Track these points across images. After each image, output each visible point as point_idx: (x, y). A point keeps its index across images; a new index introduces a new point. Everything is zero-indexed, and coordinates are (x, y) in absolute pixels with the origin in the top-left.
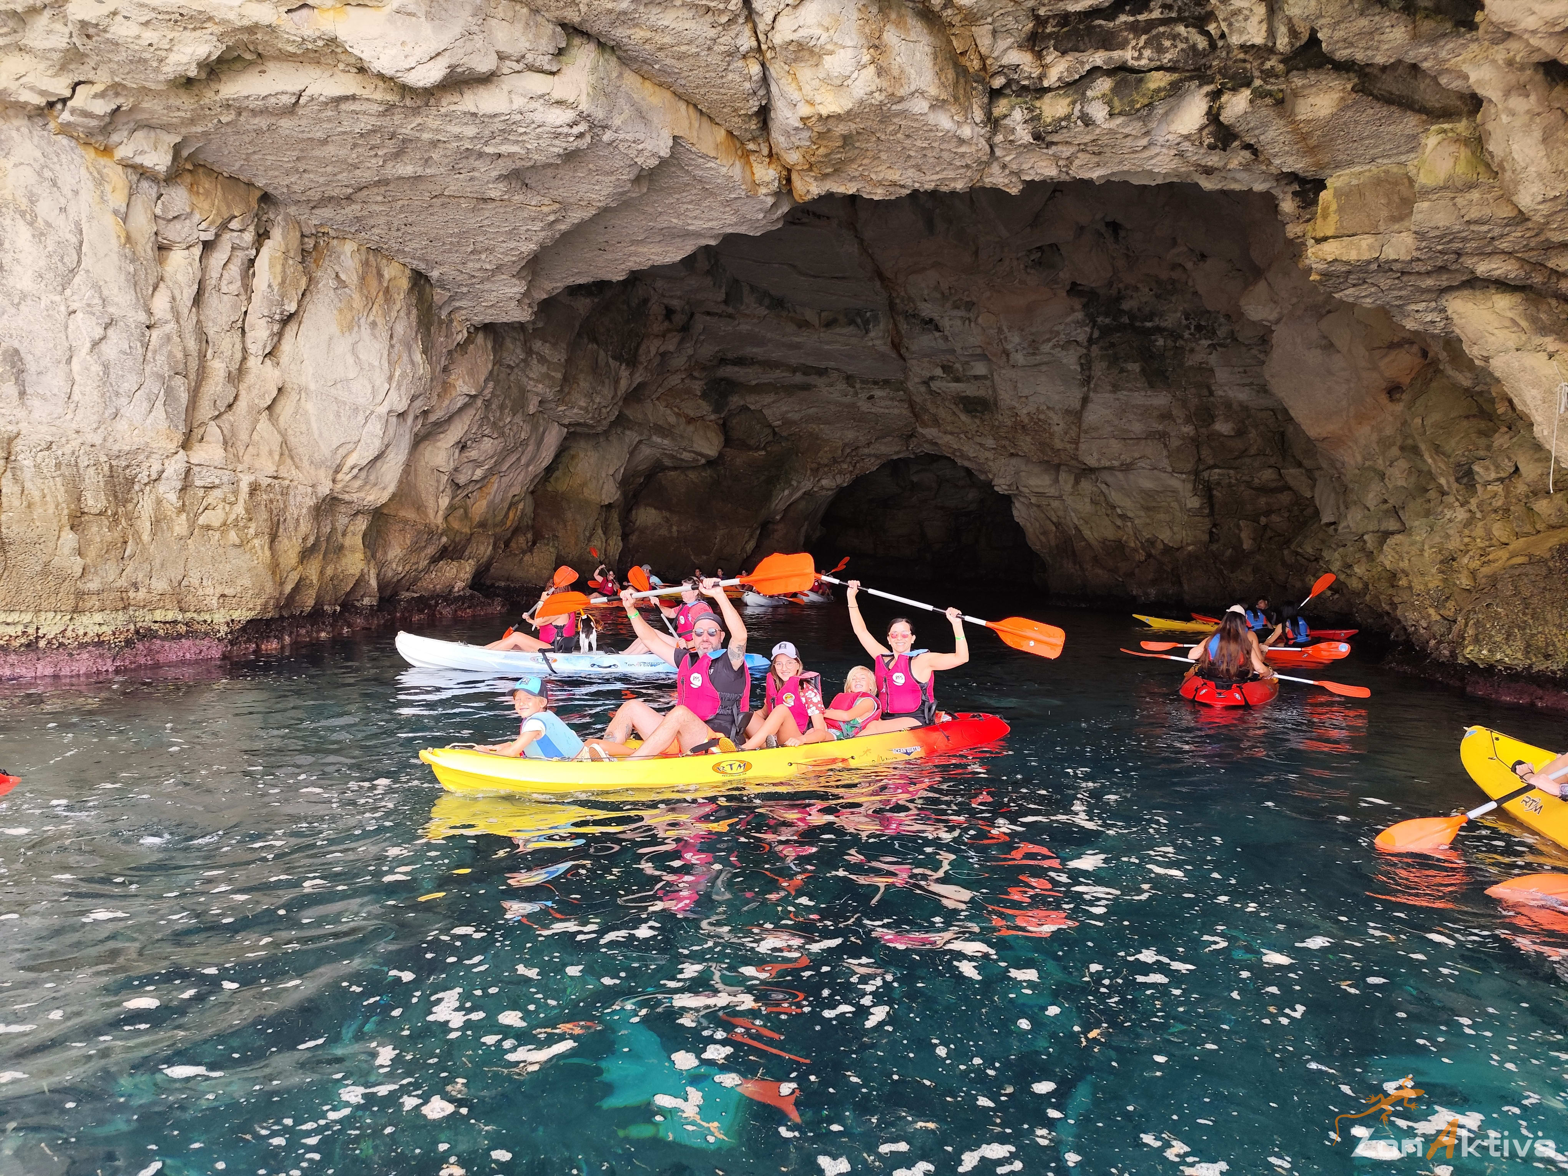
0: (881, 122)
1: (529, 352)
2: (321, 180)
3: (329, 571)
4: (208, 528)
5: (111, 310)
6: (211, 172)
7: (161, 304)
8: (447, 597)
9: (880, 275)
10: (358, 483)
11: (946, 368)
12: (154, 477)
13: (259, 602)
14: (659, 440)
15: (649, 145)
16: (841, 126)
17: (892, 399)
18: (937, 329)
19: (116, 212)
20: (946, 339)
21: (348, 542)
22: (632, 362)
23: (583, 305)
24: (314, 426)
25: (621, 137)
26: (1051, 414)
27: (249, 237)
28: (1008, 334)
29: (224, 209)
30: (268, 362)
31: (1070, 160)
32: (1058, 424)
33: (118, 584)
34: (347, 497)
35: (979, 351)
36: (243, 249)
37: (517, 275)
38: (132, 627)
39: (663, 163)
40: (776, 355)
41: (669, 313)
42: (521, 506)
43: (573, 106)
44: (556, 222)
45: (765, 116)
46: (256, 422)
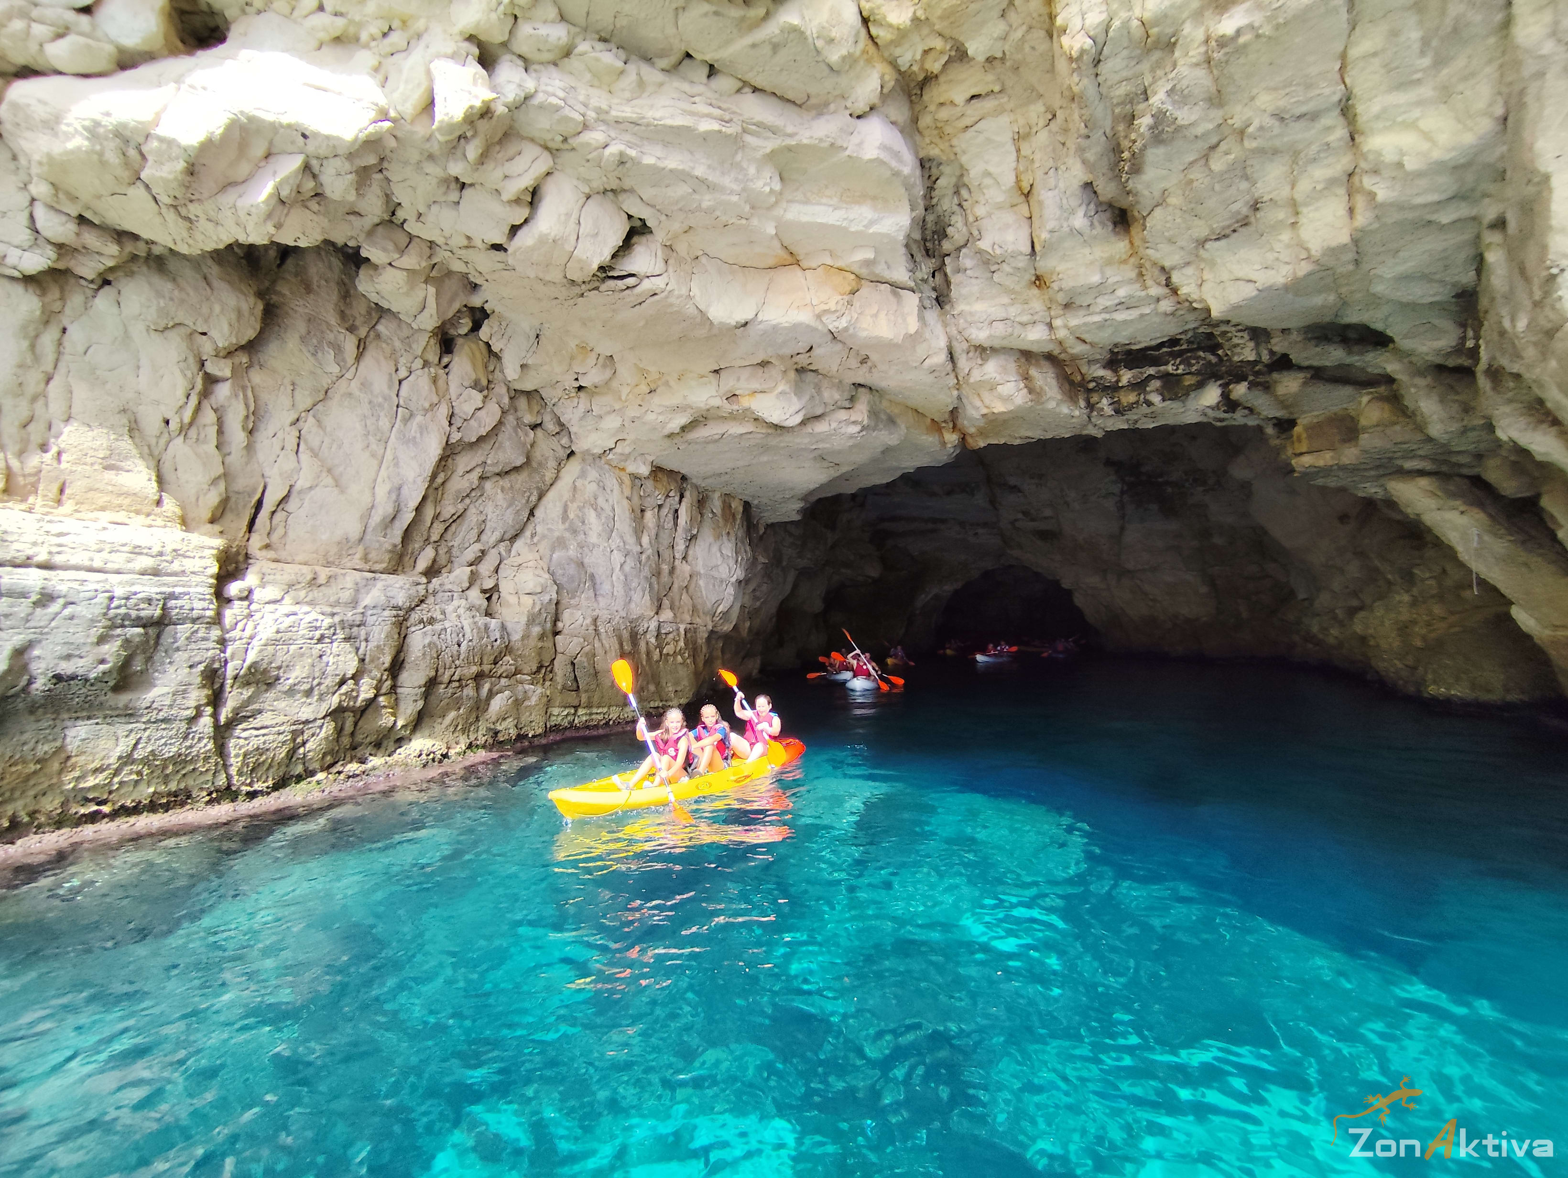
0: (1027, 413)
4: (668, 654)
5: (627, 547)
7: (645, 540)
10: (722, 621)
11: (1025, 513)
12: (646, 630)
14: (844, 570)
15: (896, 435)
16: (1004, 416)
17: (989, 534)
18: (1020, 491)
19: (627, 498)
20: (1025, 496)
24: (704, 592)
25: (882, 433)
26: (1099, 538)
27: (677, 499)
28: (1068, 492)
29: (667, 488)
30: (684, 562)
31: (1136, 422)
32: (1104, 544)
34: (717, 629)
35: (1048, 502)
36: (674, 505)
37: (801, 500)
40: (916, 513)
43: (859, 423)
44: (834, 473)
45: (954, 413)
46: (681, 595)
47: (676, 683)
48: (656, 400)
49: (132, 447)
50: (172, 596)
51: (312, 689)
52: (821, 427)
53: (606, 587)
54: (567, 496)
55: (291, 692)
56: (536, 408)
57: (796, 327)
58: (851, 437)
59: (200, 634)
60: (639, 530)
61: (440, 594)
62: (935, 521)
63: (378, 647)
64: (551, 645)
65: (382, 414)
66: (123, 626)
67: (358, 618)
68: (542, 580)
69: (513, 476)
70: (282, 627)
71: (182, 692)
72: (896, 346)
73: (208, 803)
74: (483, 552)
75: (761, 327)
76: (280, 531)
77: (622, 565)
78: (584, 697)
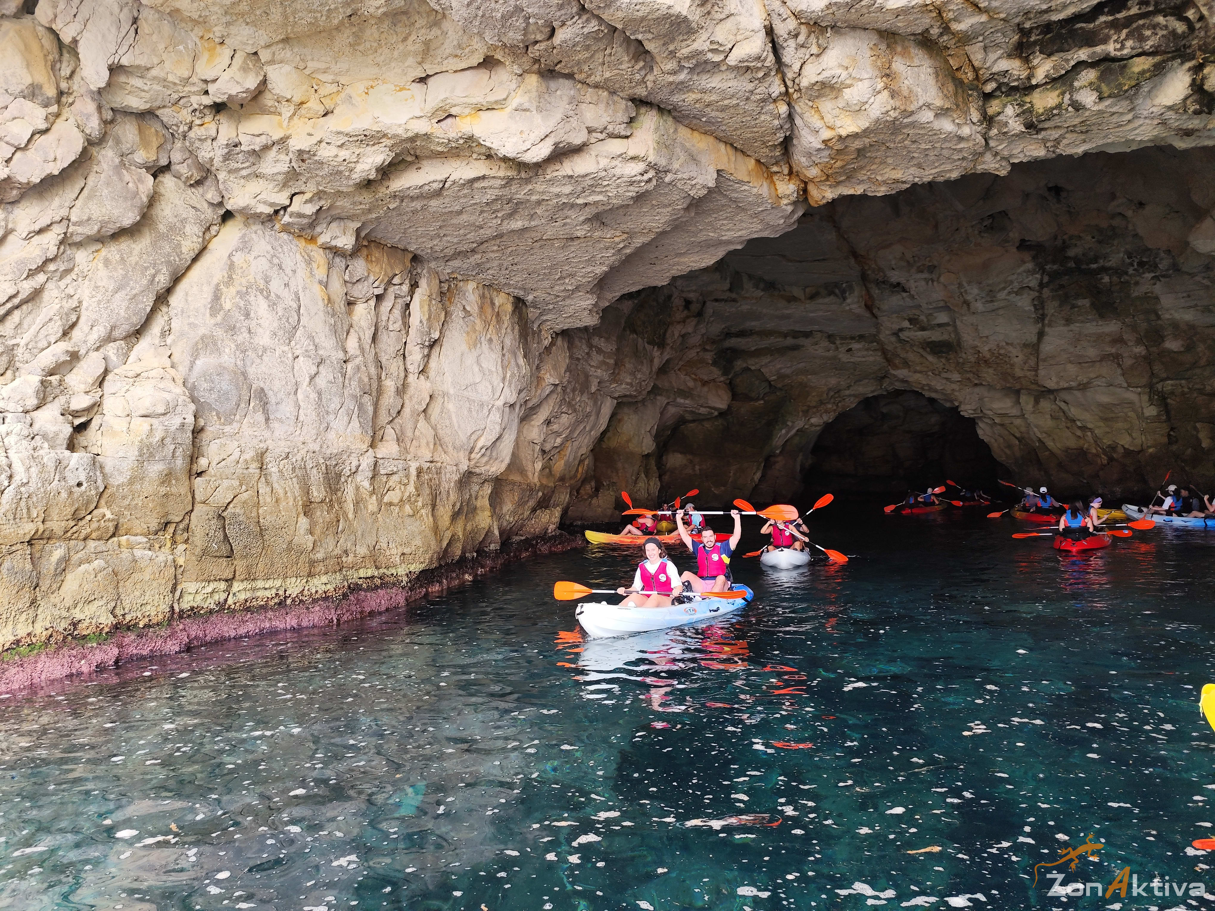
0: (892, 134)
1: (591, 346)
2: (455, 240)
3: (469, 528)
4: (391, 504)
5: (321, 352)
6: (379, 245)
7: (352, 344)
8: (543, 537)
9: (855, 254)
10: (485, 459)
11: (913, 321)
12: (354, 470)
13: (427, 557)
14: (682, 401)
15: (700, 180)
16: (857, 143)
17: (867, 350)
19: (320, 282)
20: (912, 297)
21: (479, 503)
22: (662, 345)
23: (627, 306)
24: (454, 419)
25: (679, 177)
26: (1010, 348)
27: (405, 288)
28: (968, 288)
29: (389, 270)
30: (422, 377)
32: (1017, 356)
33: (335, 553)
34: (477, 470)
35: (942, 304)
36: (402, 297)
37: (590, 292)
38: (346, 584)
39: (710, 191)
40: (770, 325)
41: (688, 303)
42: (586, 462)
43: (643, 159)
44: (622, 246)
45: (787, 144)
46: (418, 421)
48: (332, 123)
52: (583, 167)
53: (287, 409)
54: (219, 275)
58: (631, 181)
60: (341, 330)
62: (796, 334)
64: (184, 491)
68: (168, 396)
69: (125, 244)
74: (74, 356)
77: (312, 378)
78: (240, 565)
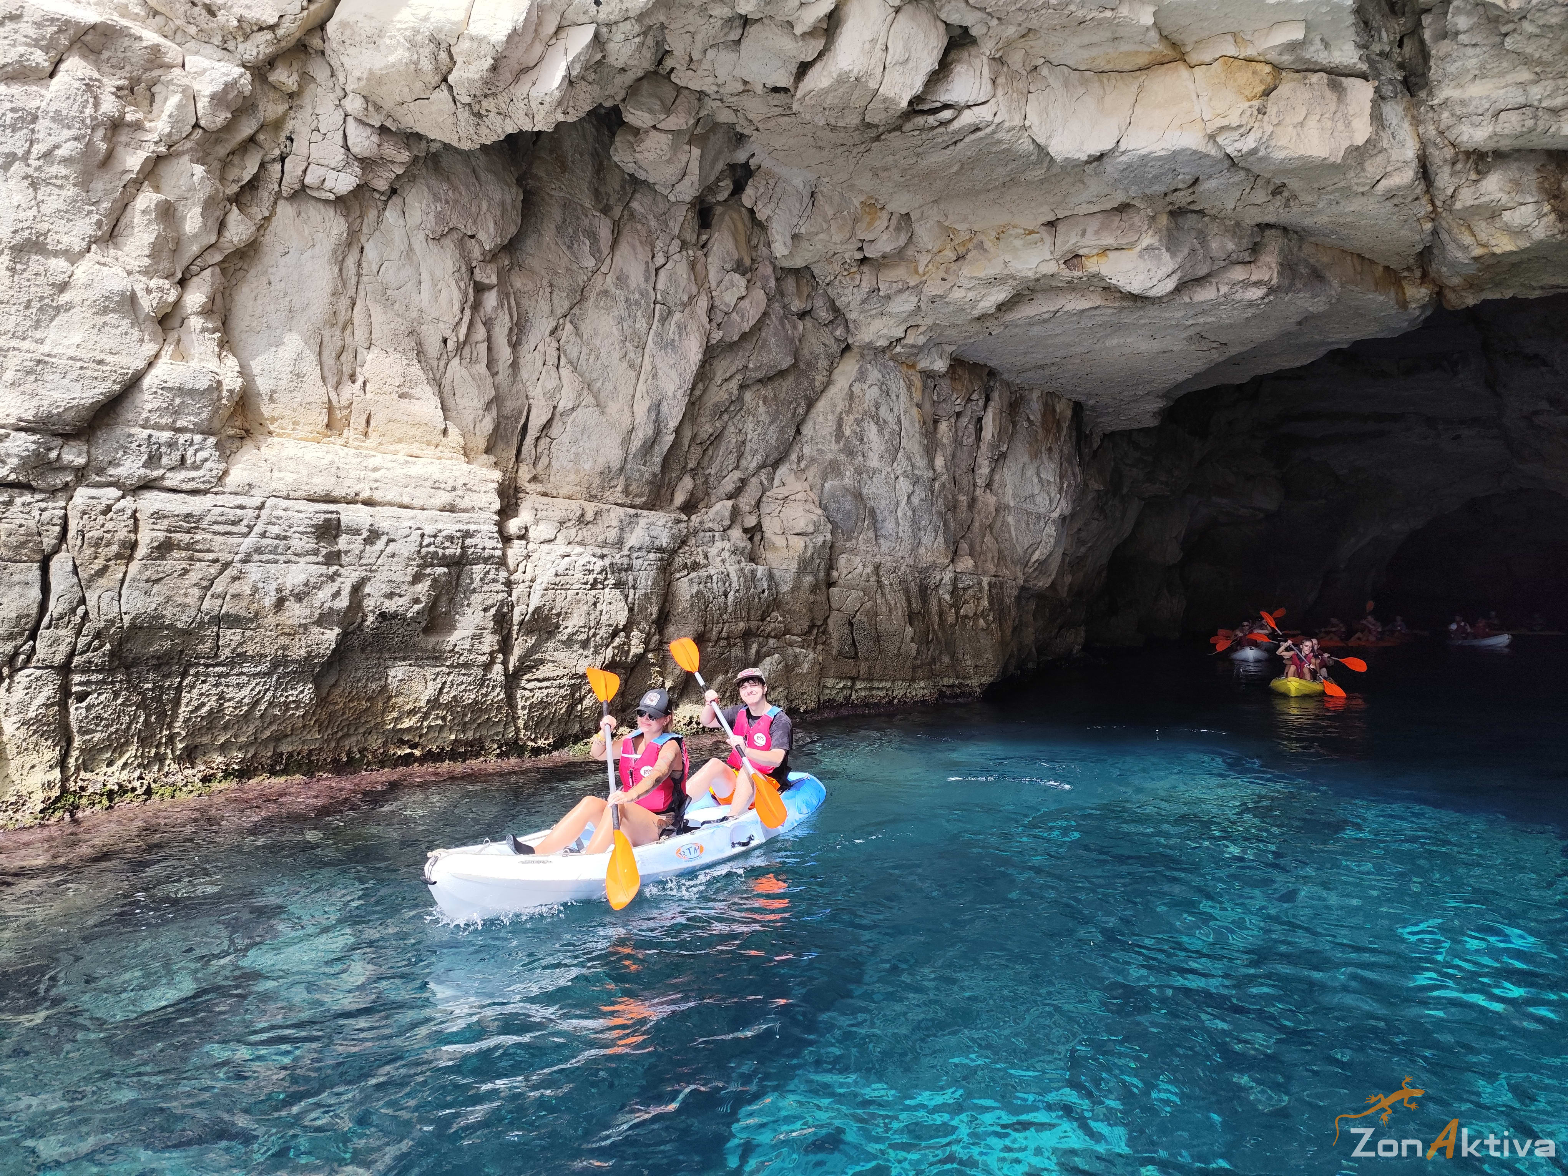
0: (1556, 250)
2: (1040, 356)
3: (1020, 643)
4: (966, 617)
5: (916, 472)
6: (966, 367)
10: (1036, 574)
11: (1554, 402)
12: (938, 583)
13: (996, 670)
14: (1218, 500)
16: (1512, 258)
17: (1483, 437)
19: (917, 404)
20: (1556, 372)
24: (1014, 533)
27: (981, 403)
29: (969, 387)
30: (988, 491)
33: (927, 660)
34: (1029, 585)
36: (977, 412)
37: (1160, 397)
40: (1346, 407)
42: (1103, 575)
43: (1266, 283)
44: (1216, 356)
46: (984, 536)
47: (977, 655)
48: (967, 270)
49: (420, 372)
50: (467, 534)
51: (588, 640)
52: (1205, 294)
53: (889, 526)
54: (841, 405)
55: (569, 643)
56: (806, 290)
57: (1174, 155)
58: (1251, 304)
59: (491, 576)
60: (930, 449)
61: (701, 534)
62: (1380, 418)
63: (646, 595)
64: (824, 599)
65: (639, 314)
66: (432, 565)
67: (626, 561)
68: (815, 518)
69: (778, 383)
70: (561, 570)
71: (477, 637)
72: (1334, 166)
73: (498, 756)
74: (744, 482)
75: (1123, 158)
76: (544, 461)
77: (909, 497)
78: (863, 667)
